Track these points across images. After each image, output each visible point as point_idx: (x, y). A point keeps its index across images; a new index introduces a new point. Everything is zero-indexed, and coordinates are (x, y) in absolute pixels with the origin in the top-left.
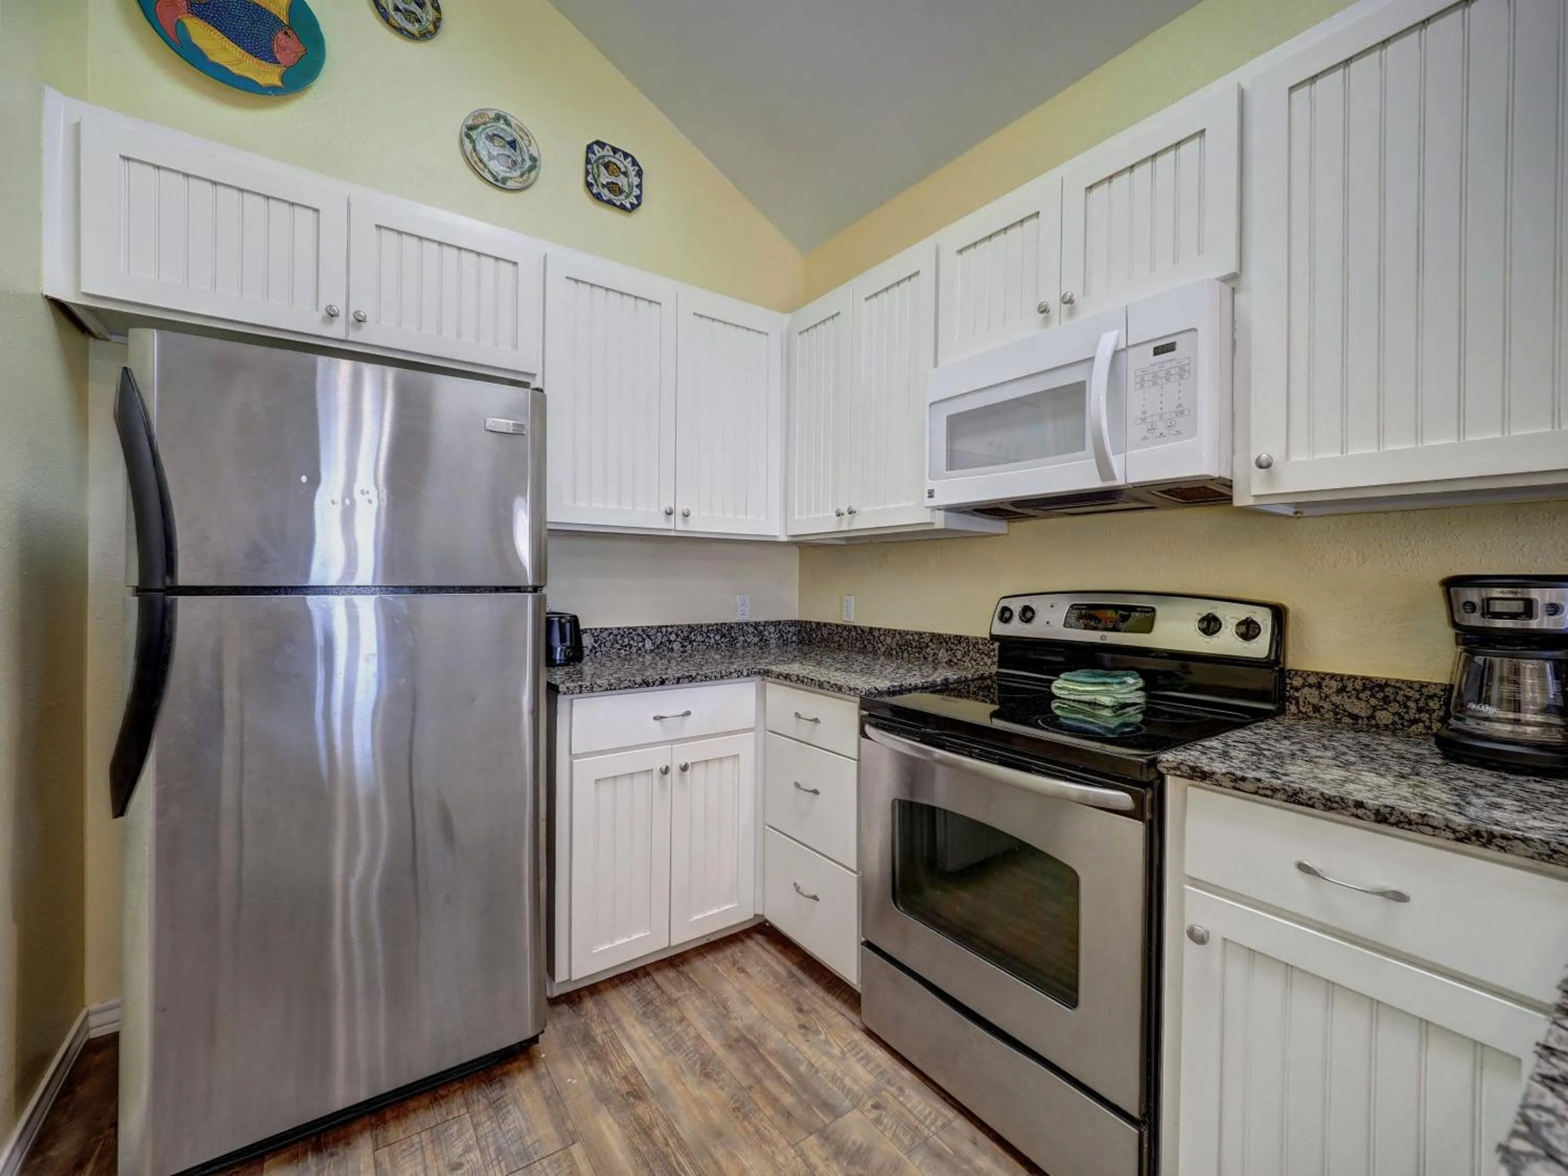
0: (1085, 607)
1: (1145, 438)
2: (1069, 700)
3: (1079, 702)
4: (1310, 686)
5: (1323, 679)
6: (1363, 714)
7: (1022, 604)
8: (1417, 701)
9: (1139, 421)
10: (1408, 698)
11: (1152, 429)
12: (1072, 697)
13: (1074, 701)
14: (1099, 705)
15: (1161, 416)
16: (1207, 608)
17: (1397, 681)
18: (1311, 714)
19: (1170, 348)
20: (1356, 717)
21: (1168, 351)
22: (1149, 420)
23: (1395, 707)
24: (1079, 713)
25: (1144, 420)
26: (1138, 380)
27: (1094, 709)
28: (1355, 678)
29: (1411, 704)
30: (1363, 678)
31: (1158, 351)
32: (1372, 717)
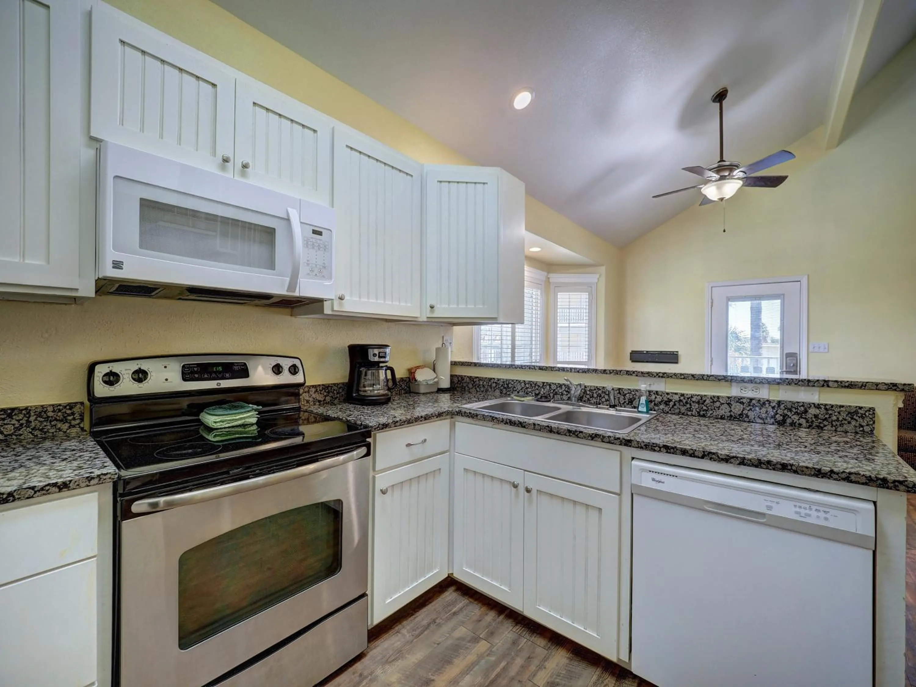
0: (196, 366)
1: (308, 274)
2: (225, 428)
3: (233, 427)
4: (306, 392)
5: (310, 388)
6: (322, 400)
7: (136, 368)
8: (336, 390)
9: (306, 264)
10: (334, 390)
11: (312, 271)
12: (227, 425)
13: (229, 427)
14: (247, 425)
15: (316, 265)
16: (274, 361)
17: (332, 384)
18: (306, 404)
19: (320, 233)
20: (320, 401)
21: (318, 234)
22: (310, 265)
23: (331, 394)
24: (235, 434)
25: (308, 264)
26: (305, 242)
27: (245, 429)
28: (320, 385)
29: (335, 392)
30: (323, 385)
31: (315, 232)
32: (325, 400)
